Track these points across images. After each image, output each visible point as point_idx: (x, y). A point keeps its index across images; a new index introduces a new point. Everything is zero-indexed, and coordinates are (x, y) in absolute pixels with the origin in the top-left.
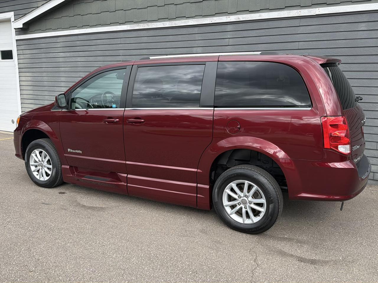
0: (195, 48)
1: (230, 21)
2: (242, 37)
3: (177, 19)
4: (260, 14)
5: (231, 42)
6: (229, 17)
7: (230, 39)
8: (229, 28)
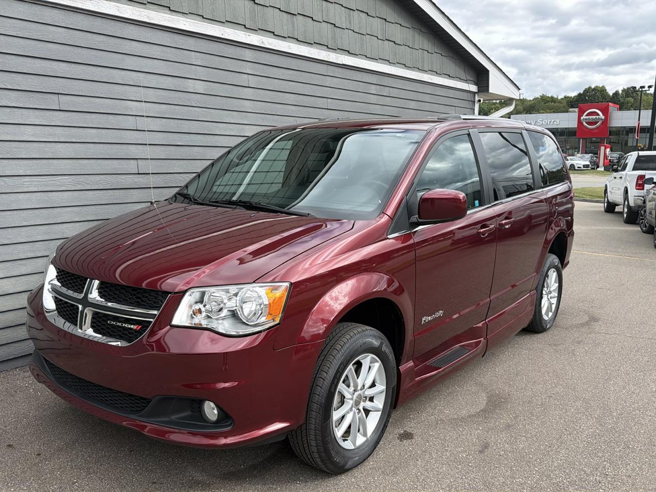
0: (190, 81)
1: (251, 43)
2: (267, 76)
3: (149, 6)
4: (289, 43)
5: (253, 81)
6: (249, 35)
7: (250, 76)
8: (248, 54)
